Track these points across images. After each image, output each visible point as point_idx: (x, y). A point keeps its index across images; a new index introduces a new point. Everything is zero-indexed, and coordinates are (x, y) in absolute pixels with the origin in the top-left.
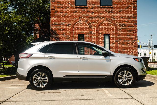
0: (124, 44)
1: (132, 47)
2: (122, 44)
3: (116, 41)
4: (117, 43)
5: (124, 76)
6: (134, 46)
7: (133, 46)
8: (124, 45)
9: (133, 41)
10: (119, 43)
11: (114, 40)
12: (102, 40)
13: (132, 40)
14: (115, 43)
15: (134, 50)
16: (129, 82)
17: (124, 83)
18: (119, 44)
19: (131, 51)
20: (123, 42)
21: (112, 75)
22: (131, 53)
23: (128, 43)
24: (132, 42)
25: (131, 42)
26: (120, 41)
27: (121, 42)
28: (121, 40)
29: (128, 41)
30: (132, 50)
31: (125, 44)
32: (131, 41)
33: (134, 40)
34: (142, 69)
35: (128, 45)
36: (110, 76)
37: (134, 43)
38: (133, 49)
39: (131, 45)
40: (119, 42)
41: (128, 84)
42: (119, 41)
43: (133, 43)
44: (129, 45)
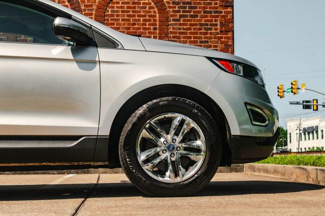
5: (169, 137)
17: (161, 169)
21: (105, 131)
34: (248, 107)
36: (97, 140)
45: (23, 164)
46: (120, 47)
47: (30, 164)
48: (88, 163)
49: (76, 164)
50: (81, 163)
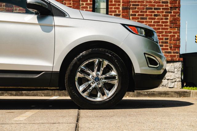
0: (145, 17)
1: (165, 26)
2: (139, 15)
3: (123, 9)
4: (128, 12)
5: (94, 74)
6: (171, 22)
7: (167, 22)
8: (146, 19)
9: (168, 9)
10: (131, 13)
11: (119, 5)
12: (90, 4)
13: (166, 6)
14: (121, 13)
15: (170, 32)
16: (106, 91)
17: (93, 94)
18: (132, 15)
19: (162, 36)
20: (141, 12)
22: (162, 39)
23: (155, 15)
24: (166, 12)
25: (163, 12)
26: (136, 8)
27: (137, 12)
28: (138, 5)
29: (155, 9)
30: (166, 32)
31: (147, 15)
32: (163, 9)
33: (171, 8)
35: (154, 19)
36: (52, 73)
37: (171, 16)
38: (167, 29)
39: (162, 19)
40: (133, 12)
41: (105, 98)
42: (132, 9)
43: (168, 16)
44: (158, 19)
45: (6, 87)
46: (67, 16)
47: (10, 87)
48: (47, 88)
49: (39, 88)
50: (42, 88)
